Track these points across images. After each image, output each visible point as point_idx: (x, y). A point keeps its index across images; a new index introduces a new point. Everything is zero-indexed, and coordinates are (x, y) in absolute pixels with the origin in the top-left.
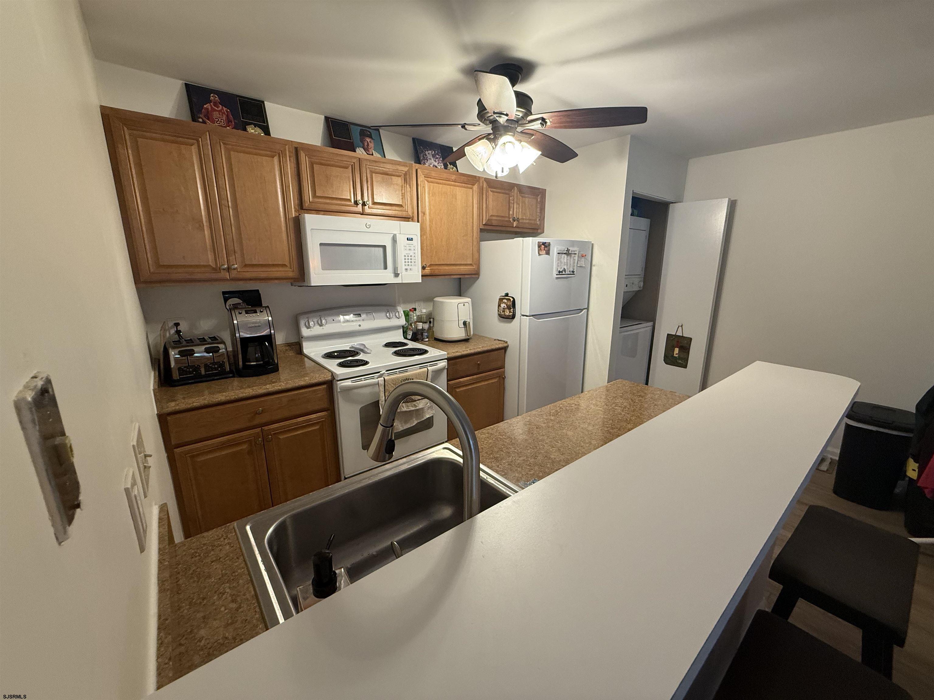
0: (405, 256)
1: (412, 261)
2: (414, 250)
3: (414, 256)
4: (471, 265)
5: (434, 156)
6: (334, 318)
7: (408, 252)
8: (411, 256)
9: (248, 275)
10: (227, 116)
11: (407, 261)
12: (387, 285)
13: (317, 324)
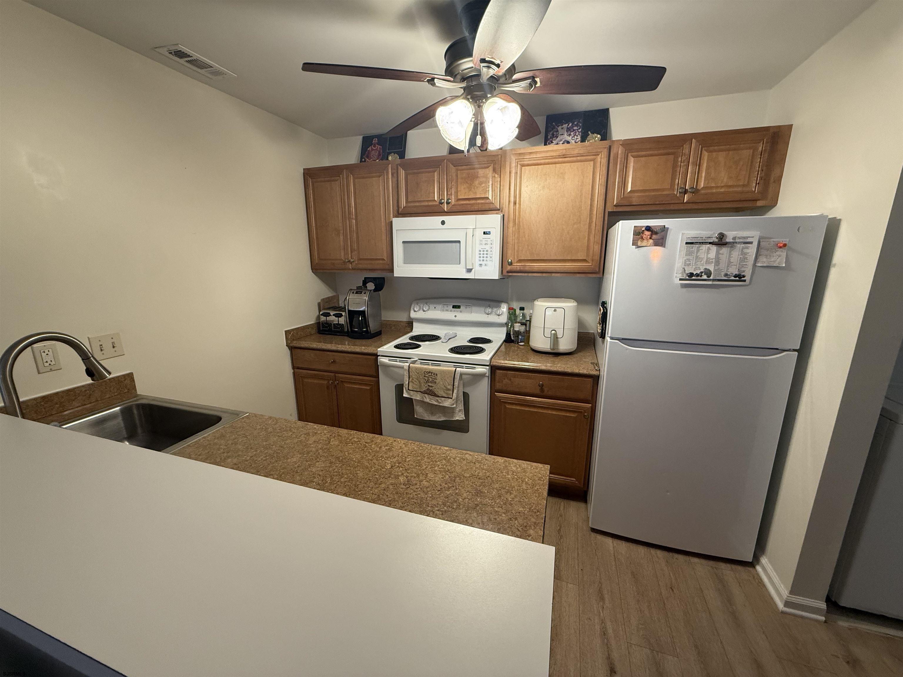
0: (480, 251)
1: (488, 256)
2: (491, 244)
3: (491, 251)
5: (568, 130)
6: (435, 306)
7: (484, 246)
8: (487, 251)
10: (379, 152)
11: (482, 256)
12: (469, 280)
13: (422, 309)
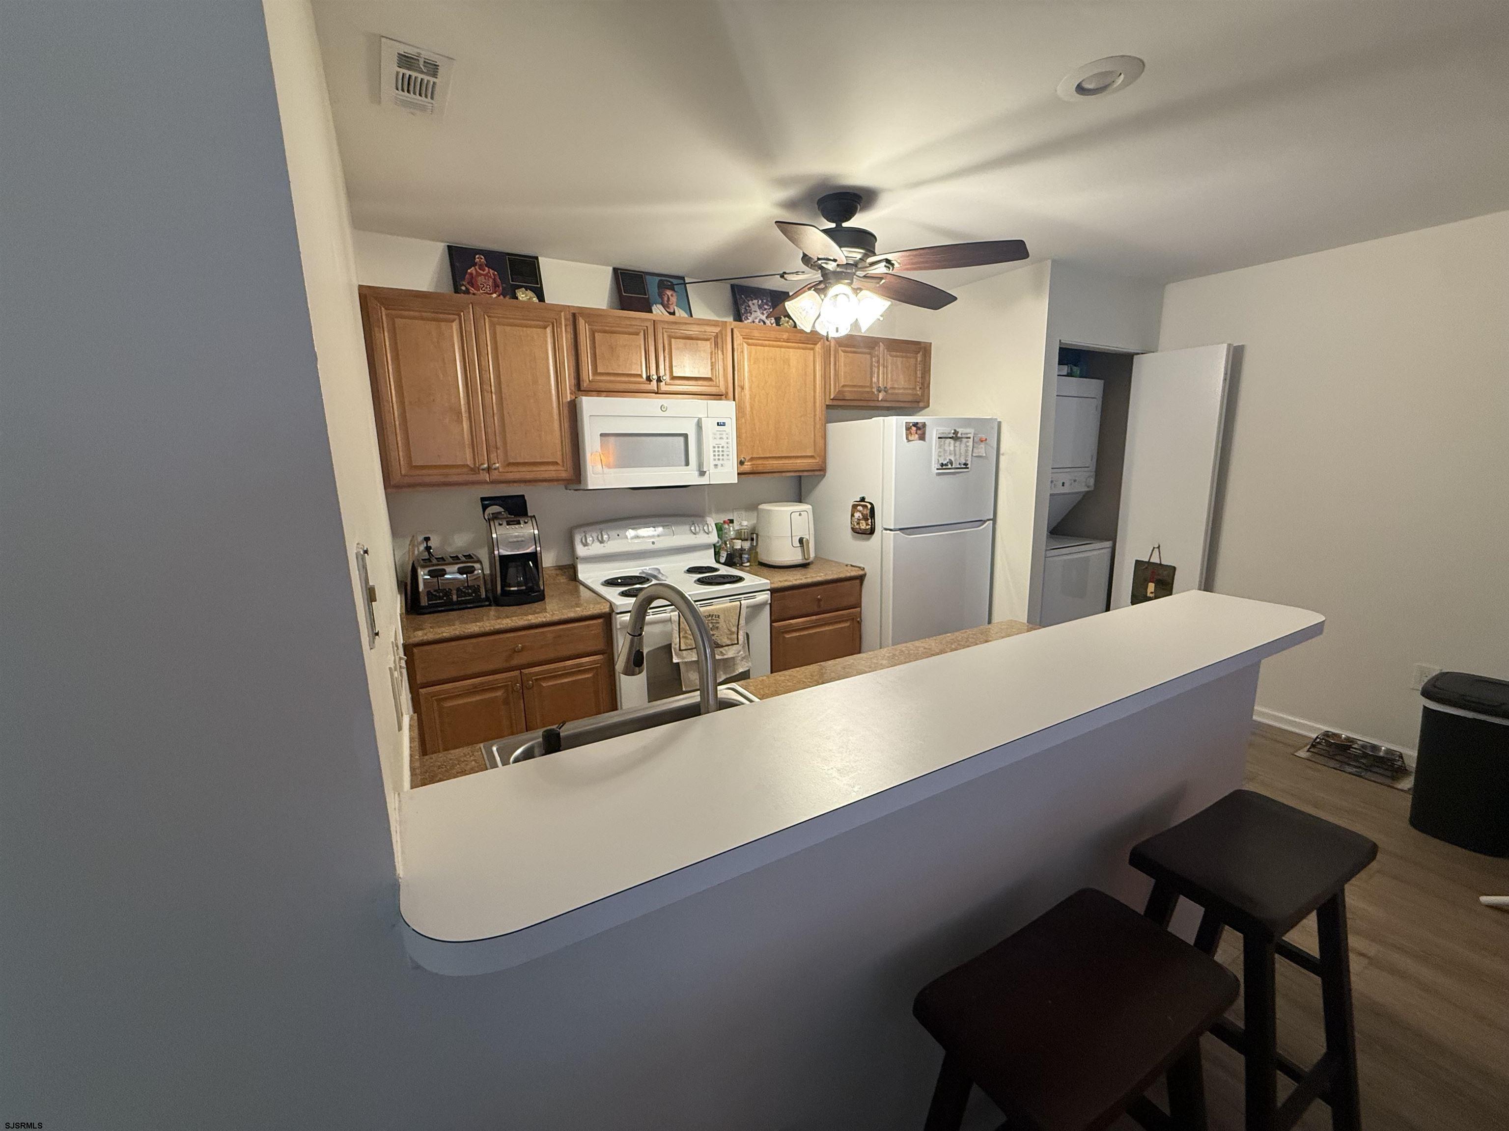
0: (714, 447)
1: (724, 453)
2: (727, 438)
3: (728, 447)
4: (812, 457)
5: (760, 307)
6: (618, 532)
7: (718, 441)
8: (723, 447)
9: (510, 476)
10: (494, 280)
11: (717, 453)
12: (689, 487)
13: (596, 540)
